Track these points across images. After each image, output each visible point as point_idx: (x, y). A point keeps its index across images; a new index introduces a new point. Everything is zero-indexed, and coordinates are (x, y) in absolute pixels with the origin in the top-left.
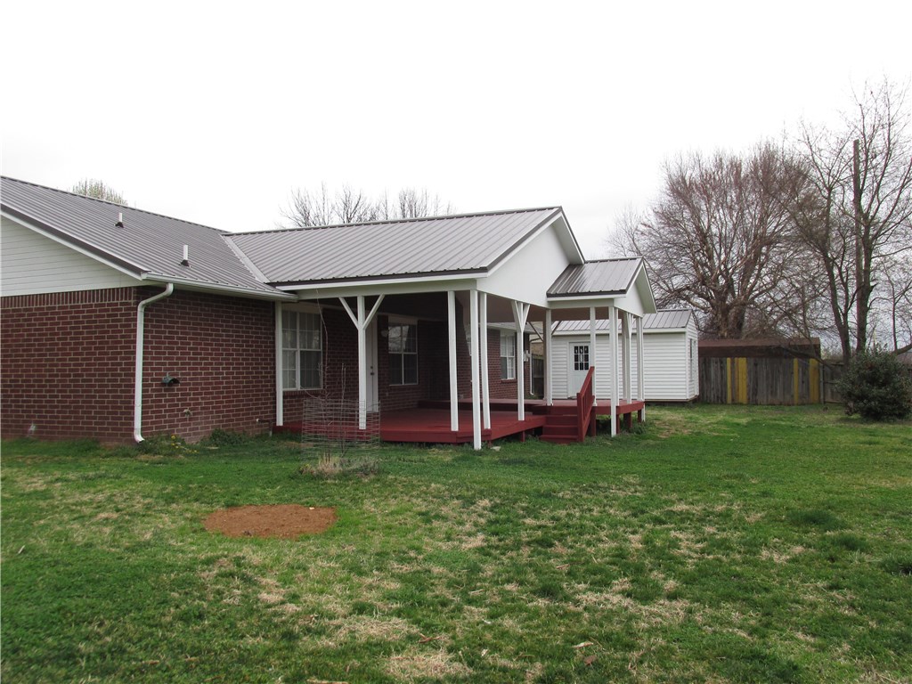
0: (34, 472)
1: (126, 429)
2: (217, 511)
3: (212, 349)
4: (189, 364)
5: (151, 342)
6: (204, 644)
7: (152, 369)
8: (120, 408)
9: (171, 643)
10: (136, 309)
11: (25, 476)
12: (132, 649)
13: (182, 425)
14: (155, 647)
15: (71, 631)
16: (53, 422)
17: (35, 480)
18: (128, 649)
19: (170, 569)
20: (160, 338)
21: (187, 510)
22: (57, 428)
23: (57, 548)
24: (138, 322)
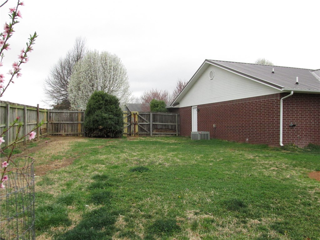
0: (249, 153)
1: (277, 141)
2: (312, 172)
3: (308, 114)
4: (299, 119)
5: (285, 112)
6: (312, 214)
7: (286, 121)
8: (275, 134)
9: (300, 211)
10: (280, 101)
11: (247, 154)
12: (287, 209)
13: (297, 141)
14: (294, 210)
15: (268, 200)
16: (254, 138)
17: (250, 155)
18: (286, 209)
19: (297, 188)
20: (289, 110)
21: (301, 170)
22: (255, 140)
23: (260, 176)
24: (281, 105)
